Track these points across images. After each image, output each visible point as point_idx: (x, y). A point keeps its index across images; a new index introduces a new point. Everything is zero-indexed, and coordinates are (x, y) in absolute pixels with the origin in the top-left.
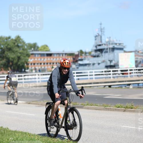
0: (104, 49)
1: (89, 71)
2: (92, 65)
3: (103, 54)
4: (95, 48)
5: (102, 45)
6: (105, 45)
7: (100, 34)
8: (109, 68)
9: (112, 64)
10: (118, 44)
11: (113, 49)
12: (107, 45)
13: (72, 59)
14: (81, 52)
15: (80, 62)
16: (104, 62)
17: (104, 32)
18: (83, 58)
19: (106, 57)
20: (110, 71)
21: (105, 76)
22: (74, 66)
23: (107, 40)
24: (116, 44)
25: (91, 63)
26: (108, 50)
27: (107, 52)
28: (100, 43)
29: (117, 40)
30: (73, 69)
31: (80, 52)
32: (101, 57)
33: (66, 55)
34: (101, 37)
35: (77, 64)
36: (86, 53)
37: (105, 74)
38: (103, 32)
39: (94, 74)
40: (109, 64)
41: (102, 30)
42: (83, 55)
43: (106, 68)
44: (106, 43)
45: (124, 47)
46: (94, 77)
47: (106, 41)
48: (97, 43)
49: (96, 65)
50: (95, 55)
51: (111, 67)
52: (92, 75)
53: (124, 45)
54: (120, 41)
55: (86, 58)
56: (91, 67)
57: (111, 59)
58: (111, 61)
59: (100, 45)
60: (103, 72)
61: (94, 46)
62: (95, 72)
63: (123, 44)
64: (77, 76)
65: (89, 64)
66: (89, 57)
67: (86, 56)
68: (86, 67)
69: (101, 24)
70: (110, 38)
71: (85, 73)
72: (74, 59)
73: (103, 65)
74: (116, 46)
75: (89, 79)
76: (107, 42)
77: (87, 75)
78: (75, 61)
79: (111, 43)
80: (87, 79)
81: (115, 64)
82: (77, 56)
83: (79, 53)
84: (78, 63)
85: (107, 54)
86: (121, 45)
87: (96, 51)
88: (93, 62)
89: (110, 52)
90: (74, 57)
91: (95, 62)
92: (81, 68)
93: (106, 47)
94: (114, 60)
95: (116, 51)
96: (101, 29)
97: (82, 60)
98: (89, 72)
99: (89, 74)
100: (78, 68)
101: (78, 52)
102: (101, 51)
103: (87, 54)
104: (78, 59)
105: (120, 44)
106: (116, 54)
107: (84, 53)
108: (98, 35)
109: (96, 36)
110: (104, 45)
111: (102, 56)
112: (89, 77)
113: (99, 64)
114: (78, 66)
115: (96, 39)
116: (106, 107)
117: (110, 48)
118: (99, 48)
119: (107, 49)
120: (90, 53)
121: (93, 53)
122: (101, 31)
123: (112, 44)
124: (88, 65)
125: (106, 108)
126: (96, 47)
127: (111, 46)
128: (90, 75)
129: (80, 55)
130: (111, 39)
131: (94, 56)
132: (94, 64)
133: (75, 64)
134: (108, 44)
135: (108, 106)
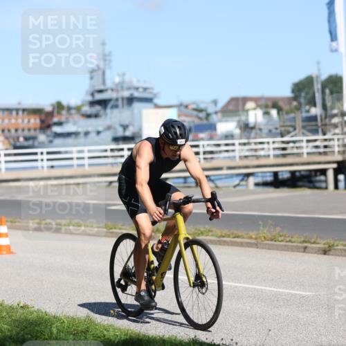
0: (110, 100)
1: (75, 149)
2: (82, 135)
3: (108, 111)
4: (90, 98)
5: (106, 90)
6: (112, 90)
7: (102, 66)
8: (121, 142)
9: (128, 133)
10: (141, 90)
11: (131, 100)
12: (117, 91)
13: (38, 121)
14: (59, 106)
15: (56, 129)
16: (109, 128)
17: (110, 61)
18: (63, 119)
19: (114, 117)
20: (122, 150)
21: (111, 160)
22: (42, 138)
23: (117, 80)
24: (137, 89)
25: (80, 130)
26: (120, 102)
27: (116, 106)
28: (102, 87)
29: (138, 81)
30: (40, 143)
31: (56, 106)
32: (103, 117)
33: (25, 113)
34: (104, 73)
35: (49, 132)
36: (69, 108)
37: (112, 157)
38: (107, 62)
39: (86, 155)
40: (120, 133)
41: (108, 58)
42: (64, 112)
43: (113, 143)
44: (113, 87)
45: (155, 95)
46: (86, 162)
47: (114, 82)
48: (94, 86)
49: (93, 136)
50: (89, 113)
51: (125, 139)
52: (83, 158)
53: (155, 91)
54: (145, 82)
55: (71, 120)
56: (81, 139)
57: (126, 122)
58: (125, 127)
59: (101, 91)
60: (106, 151)
61: (87, 92)
62: (89, 151)
63: (152, 88)
64: (48, 160)
65: (76, 134)
66: (77, 117)
67: (71, 114)
68: (70, 140)
69: (104, 44)
70: (124, 75)
71: (66, 152)
72: (42, 121)
73: (108, 135)
74: (136, 94)
75: (75, 166)
76: (117, 85)
77: (72, 159)
78: (45, 126)
79: (125, 86)
80: (72, 166)
81: (134, 134)
82: (51, 114)
83: (54, 109)
84: (52, 132)
85: (116, 111)
86: (148, 91)
87: (93, 103)
88: (85, 129)
89: (123, 106)
90: (43, 117)
91: (90, 129)
92: (58, 141)
93: (113, 95)
94: (133, 125)
95: (136, 105)
96: (105, 55)
97: (60, 124)
98: (75, 152)
99: (75, 155)
100: (51, 142)
101: (53, 105)
102: (104, 103)
103: (73, 112)
104: (51, 122)
105: (145, 89)
106: (136, 111)
107: (66, 109)
108: (96, 68)
109: (92, 71)
110: (109, 92)
111: (106, 115)
112: (75, 162)
113: (98, 133)
114: (51, 138)
115: (92, 78)
116: (111, 229)
117: (123, 99)
118: (99, 97)
119: (117, 100)
120: (78, 109)
121: (86, 109)
122: (105, 60)
123: (129, 88)
124: (73, 136)
125: (112, 233)
126: (92, 95)
127: (126, 94)
128: (78, 158)
129: (55, 113)
130: (127, 78)
131: (89, 116)
132: (87, 134)
133: (44, 133)
134: (119, 88)
135: (115, 228)
